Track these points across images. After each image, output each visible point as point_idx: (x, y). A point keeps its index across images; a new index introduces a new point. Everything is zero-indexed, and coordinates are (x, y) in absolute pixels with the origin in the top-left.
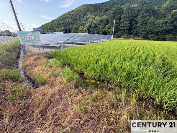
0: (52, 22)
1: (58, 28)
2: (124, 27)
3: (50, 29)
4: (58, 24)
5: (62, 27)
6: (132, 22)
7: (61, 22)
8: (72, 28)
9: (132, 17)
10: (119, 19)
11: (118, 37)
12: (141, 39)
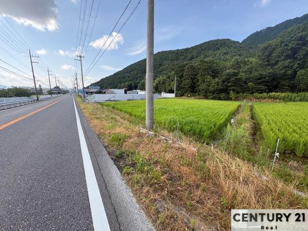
0: (115, 74)
1: (121, 83)
2: (185, 85)
3: (110, 84)
4: (122, 78)
5: (127, 81)
6: (194, 80)
7: (126, 75)
8: (139, 83)
9: (193, 75)
10: (181, 77)
11: (182, 95)
12: (202, 98)
